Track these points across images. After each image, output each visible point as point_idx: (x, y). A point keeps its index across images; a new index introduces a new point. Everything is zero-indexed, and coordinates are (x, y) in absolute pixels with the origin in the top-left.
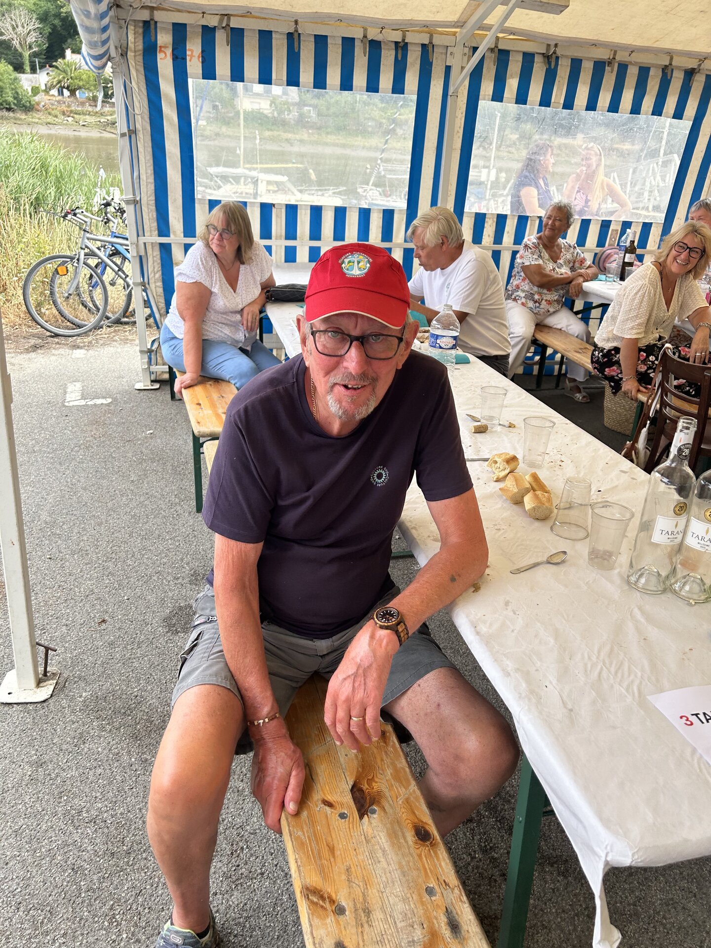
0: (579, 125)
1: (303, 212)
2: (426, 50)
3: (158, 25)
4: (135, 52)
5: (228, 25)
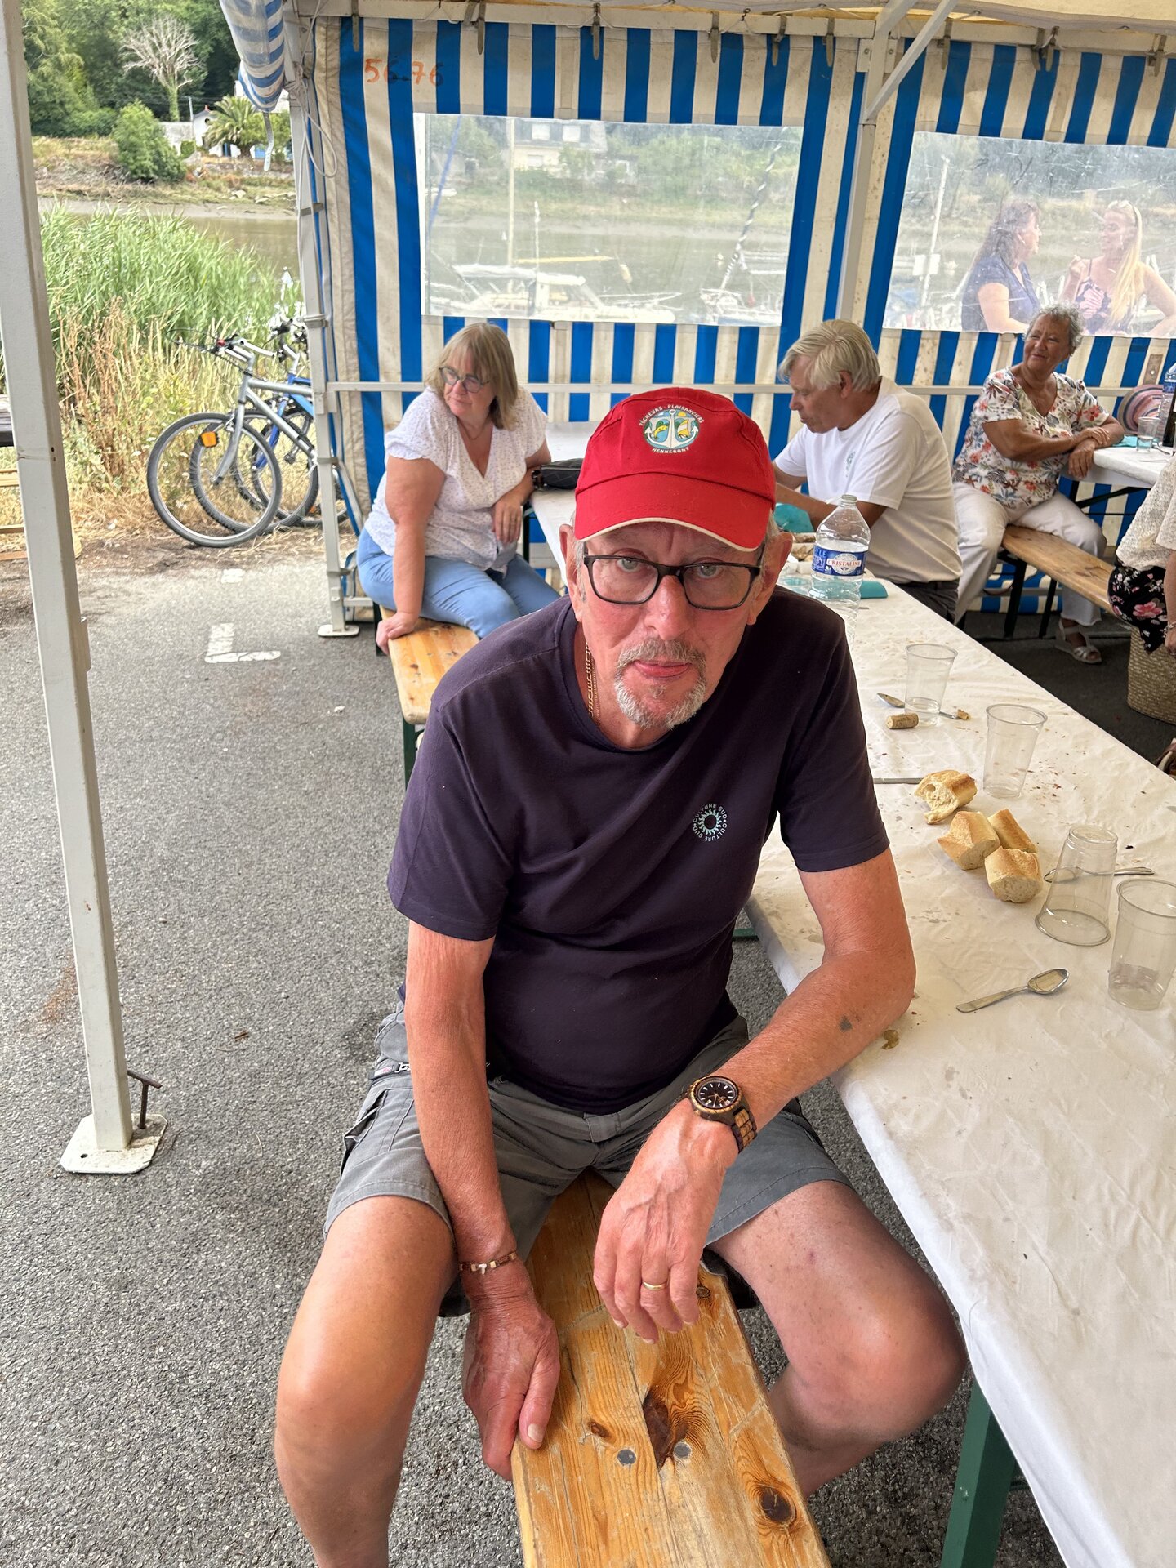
0: (1095, 170)
1: (602, 334)
2: (822, 47)
3: (366, 23)
4: (327, 71)
5: (481, 18)
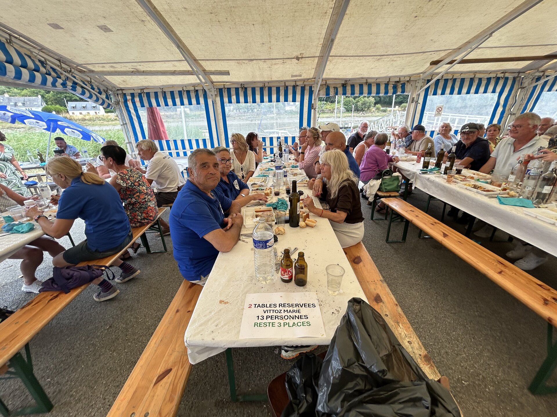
1: (179, 141)
2: (203, 91)
3: (127, 94)
4: (122, 102)
5: (144, 92)
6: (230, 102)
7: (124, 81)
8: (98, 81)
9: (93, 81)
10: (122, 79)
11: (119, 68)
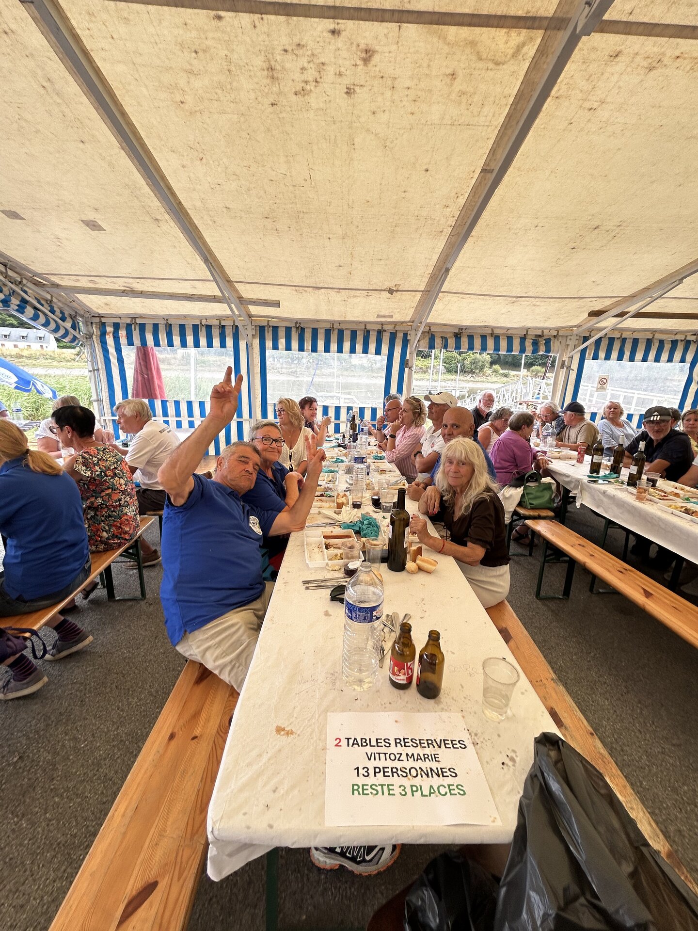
1: (183, 404)
2: (234, 328)
3: (107, 324)
4: (97, 335)
5: (136, 322)
6: (275, 347)
7: (106, 304)
8: (63, 301)
9: (54, 300)
10: (105, 301)
11: (103, 284)
